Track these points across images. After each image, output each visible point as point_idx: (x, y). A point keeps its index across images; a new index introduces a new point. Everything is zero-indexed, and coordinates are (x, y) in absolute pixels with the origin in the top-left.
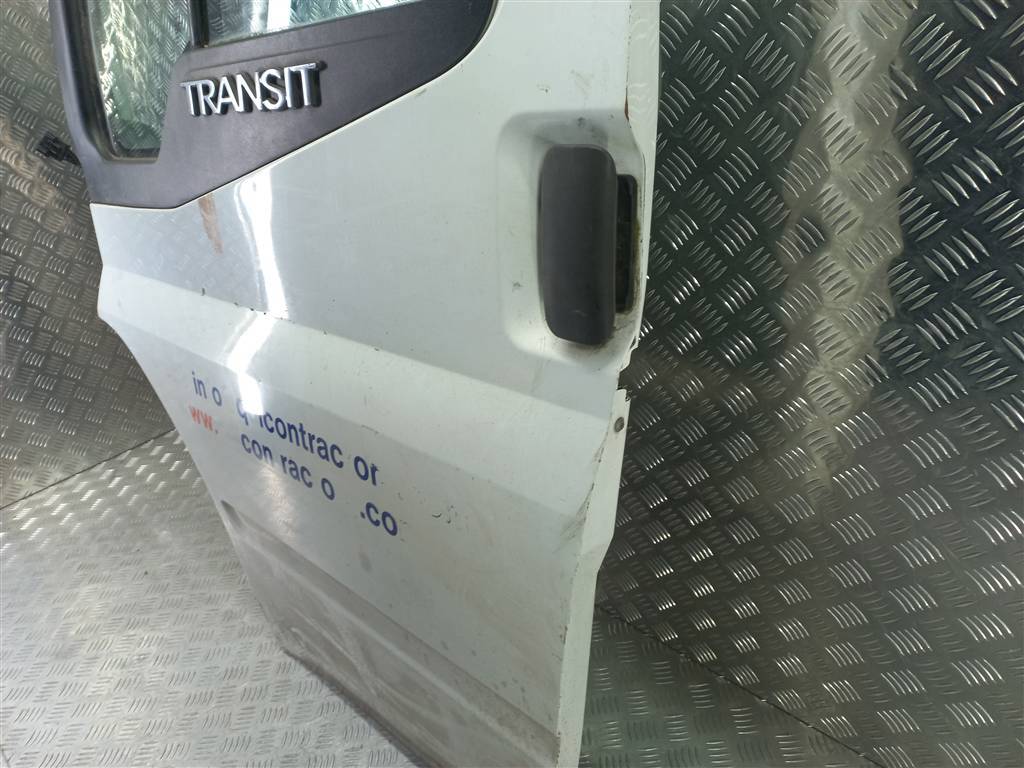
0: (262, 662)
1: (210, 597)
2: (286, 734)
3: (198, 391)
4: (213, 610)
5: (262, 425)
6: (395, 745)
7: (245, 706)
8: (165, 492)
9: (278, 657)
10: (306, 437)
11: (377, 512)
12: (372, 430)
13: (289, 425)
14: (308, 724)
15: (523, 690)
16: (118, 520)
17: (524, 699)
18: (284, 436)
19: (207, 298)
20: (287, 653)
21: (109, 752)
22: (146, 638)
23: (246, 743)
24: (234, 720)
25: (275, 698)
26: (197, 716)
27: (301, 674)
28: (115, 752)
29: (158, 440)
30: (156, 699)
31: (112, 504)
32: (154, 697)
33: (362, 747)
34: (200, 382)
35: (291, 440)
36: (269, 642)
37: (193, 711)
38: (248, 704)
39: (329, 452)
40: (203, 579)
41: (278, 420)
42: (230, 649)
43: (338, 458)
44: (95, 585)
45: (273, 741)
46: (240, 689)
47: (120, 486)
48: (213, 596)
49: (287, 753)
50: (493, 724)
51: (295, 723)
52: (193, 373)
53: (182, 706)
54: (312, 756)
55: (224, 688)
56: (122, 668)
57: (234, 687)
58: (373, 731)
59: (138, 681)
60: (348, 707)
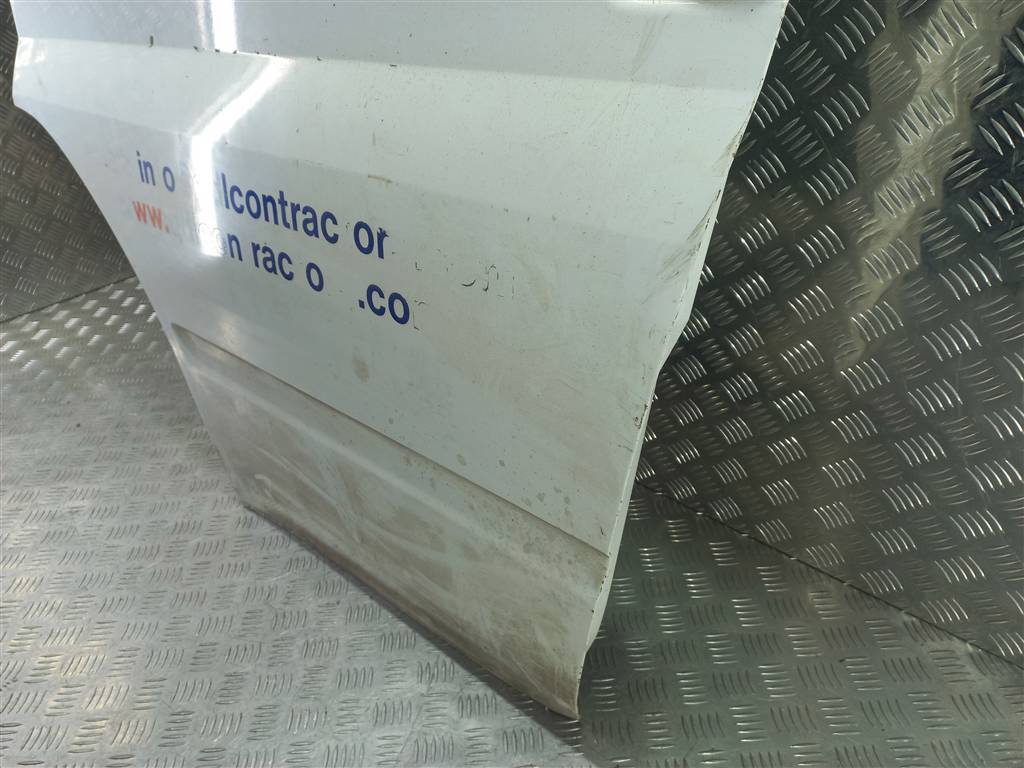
0: (218, 517)
1: (155, 451)
2: (249, 588)
3: (144, 178)
4: (159, 464)
5: (228, 207)
6: (377, 601)
7: (199, 561)
8: (100, 346)
9: (236, 512)
10: (288, 209)
11: (382, 296)
12: (383, 179)
13: (264, 196)
14: (275, 579)
15: (567, 500)
16: (44, 372)
17: (567, 513)
18: (256, 216)
19: (157, 49)
20: (249, 508)
21: (35, 606)
22: (79, 490)
23: (200, 598)
24: (186, 574)
25: (233, 554)
26: (142, 570)
27: (265, 529)
28: (42, 605)
29: (91, 294)
30: (92, 553)
31: (36, 356)
32: (90, 550)
33: (338, 603)
34: (147, 165)
35: (267, 219)
36: (226, 497)
37: (137, 565)
38: (203, 559)
39: (318, 224)
40: (146, 433)
41: (251, 193)
42: (179, 503)
43: (331, 229)
44: (17, 436)
45: (233, 596)
46: (193, 543)
47: (46, 339)
48: (158, 450)
49: (250, 609)
50: (517, 552)
51: (259, 579)
52: (138, 154)
53: (123, 560)
54: (280, 612)
55: (174, 542)
56: (51, 521)
57: (186, 541)
58: (351, 586)
59: (70, 534)
60: (321, 563)
